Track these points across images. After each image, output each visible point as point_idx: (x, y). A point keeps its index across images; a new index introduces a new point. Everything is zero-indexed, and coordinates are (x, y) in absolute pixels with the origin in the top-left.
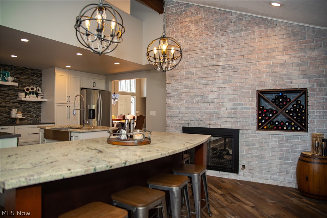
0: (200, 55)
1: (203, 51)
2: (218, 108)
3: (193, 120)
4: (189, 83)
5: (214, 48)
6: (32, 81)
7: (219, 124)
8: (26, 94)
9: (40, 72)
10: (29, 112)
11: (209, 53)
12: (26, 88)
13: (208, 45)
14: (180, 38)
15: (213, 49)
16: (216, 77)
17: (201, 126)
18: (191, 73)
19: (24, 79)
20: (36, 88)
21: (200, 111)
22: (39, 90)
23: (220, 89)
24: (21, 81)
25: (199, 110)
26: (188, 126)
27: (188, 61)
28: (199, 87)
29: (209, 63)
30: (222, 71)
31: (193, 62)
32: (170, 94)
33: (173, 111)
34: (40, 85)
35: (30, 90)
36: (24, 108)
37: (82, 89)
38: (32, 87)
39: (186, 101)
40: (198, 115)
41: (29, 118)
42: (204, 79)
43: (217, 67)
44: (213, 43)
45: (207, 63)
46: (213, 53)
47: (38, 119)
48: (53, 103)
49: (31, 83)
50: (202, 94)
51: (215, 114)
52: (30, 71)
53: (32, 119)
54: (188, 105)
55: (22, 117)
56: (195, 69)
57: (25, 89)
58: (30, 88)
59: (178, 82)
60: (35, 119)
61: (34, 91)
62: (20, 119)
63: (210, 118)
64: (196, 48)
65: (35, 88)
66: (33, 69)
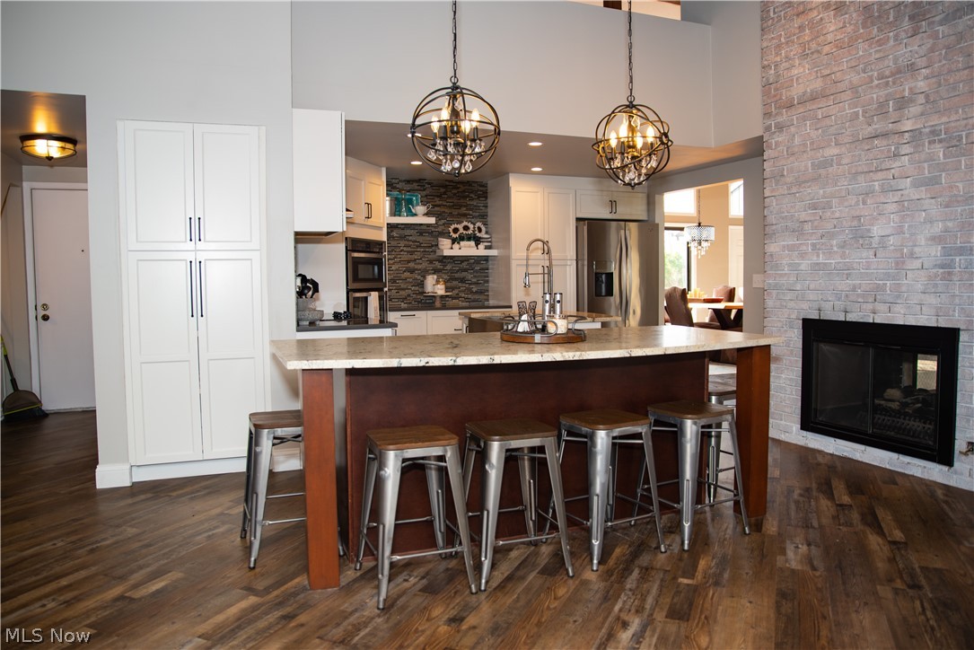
0: (849, 105)
1: (857, 92)
2: (897, 263)
3: (830, 299)
4: (821, 191)
5: (890, 79)
6: (467, 210)
7: (899, 313)
8: (454, 241)
9: (483, 186)
10: (463, 280)
11: (875, 96)
12: (453, 227)
13: (872, 70)
14: (797, 62)
15: (887, 83)
16: (893, 171)
17: (852, 317)
18: (826, 163)
19: (450, 207)
20: (474, 224)
21: (850, 274)
22: (480, 230)
23: (903, 206)
24: (444, 212)
25: (847, 271)
26: (818, 318)
27: (818, 126)
28: (846, 204)
29: (877, 126)
30: (912, 150)
31: (833, 128)
32: (774, 227)
33: (781, 275)
34: (483, 217)
35: (461, 231)
36: (452, 271)
37: (578, 220)
38: (465, 223)
39: (814, 245)
40: (843, 285)
41: (463, 295)
42: (861, 178)
43: (896, 138)
44: (886, 62)
45: (870, 129)
46: (887, 95)
47: (482, 297)
48: (506, 260)
49: (465, 215)
50: (855, 223)
51: (888, 282)
52: (462, 188)
53: (470, 296)
54: (818, 256)
55: (446, 292)
56: (835, 151)
57: (451, 230)
58: (460, 227)
59: (794, 190)
60: (476, 297)
61: (471, 232)
62: (442, 297)
63: (875, 294)
64: (841, 86)
65: (471, 226)
66: (468, 182)
